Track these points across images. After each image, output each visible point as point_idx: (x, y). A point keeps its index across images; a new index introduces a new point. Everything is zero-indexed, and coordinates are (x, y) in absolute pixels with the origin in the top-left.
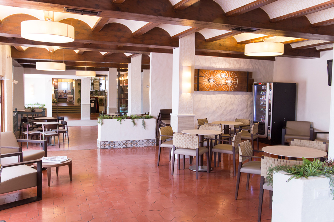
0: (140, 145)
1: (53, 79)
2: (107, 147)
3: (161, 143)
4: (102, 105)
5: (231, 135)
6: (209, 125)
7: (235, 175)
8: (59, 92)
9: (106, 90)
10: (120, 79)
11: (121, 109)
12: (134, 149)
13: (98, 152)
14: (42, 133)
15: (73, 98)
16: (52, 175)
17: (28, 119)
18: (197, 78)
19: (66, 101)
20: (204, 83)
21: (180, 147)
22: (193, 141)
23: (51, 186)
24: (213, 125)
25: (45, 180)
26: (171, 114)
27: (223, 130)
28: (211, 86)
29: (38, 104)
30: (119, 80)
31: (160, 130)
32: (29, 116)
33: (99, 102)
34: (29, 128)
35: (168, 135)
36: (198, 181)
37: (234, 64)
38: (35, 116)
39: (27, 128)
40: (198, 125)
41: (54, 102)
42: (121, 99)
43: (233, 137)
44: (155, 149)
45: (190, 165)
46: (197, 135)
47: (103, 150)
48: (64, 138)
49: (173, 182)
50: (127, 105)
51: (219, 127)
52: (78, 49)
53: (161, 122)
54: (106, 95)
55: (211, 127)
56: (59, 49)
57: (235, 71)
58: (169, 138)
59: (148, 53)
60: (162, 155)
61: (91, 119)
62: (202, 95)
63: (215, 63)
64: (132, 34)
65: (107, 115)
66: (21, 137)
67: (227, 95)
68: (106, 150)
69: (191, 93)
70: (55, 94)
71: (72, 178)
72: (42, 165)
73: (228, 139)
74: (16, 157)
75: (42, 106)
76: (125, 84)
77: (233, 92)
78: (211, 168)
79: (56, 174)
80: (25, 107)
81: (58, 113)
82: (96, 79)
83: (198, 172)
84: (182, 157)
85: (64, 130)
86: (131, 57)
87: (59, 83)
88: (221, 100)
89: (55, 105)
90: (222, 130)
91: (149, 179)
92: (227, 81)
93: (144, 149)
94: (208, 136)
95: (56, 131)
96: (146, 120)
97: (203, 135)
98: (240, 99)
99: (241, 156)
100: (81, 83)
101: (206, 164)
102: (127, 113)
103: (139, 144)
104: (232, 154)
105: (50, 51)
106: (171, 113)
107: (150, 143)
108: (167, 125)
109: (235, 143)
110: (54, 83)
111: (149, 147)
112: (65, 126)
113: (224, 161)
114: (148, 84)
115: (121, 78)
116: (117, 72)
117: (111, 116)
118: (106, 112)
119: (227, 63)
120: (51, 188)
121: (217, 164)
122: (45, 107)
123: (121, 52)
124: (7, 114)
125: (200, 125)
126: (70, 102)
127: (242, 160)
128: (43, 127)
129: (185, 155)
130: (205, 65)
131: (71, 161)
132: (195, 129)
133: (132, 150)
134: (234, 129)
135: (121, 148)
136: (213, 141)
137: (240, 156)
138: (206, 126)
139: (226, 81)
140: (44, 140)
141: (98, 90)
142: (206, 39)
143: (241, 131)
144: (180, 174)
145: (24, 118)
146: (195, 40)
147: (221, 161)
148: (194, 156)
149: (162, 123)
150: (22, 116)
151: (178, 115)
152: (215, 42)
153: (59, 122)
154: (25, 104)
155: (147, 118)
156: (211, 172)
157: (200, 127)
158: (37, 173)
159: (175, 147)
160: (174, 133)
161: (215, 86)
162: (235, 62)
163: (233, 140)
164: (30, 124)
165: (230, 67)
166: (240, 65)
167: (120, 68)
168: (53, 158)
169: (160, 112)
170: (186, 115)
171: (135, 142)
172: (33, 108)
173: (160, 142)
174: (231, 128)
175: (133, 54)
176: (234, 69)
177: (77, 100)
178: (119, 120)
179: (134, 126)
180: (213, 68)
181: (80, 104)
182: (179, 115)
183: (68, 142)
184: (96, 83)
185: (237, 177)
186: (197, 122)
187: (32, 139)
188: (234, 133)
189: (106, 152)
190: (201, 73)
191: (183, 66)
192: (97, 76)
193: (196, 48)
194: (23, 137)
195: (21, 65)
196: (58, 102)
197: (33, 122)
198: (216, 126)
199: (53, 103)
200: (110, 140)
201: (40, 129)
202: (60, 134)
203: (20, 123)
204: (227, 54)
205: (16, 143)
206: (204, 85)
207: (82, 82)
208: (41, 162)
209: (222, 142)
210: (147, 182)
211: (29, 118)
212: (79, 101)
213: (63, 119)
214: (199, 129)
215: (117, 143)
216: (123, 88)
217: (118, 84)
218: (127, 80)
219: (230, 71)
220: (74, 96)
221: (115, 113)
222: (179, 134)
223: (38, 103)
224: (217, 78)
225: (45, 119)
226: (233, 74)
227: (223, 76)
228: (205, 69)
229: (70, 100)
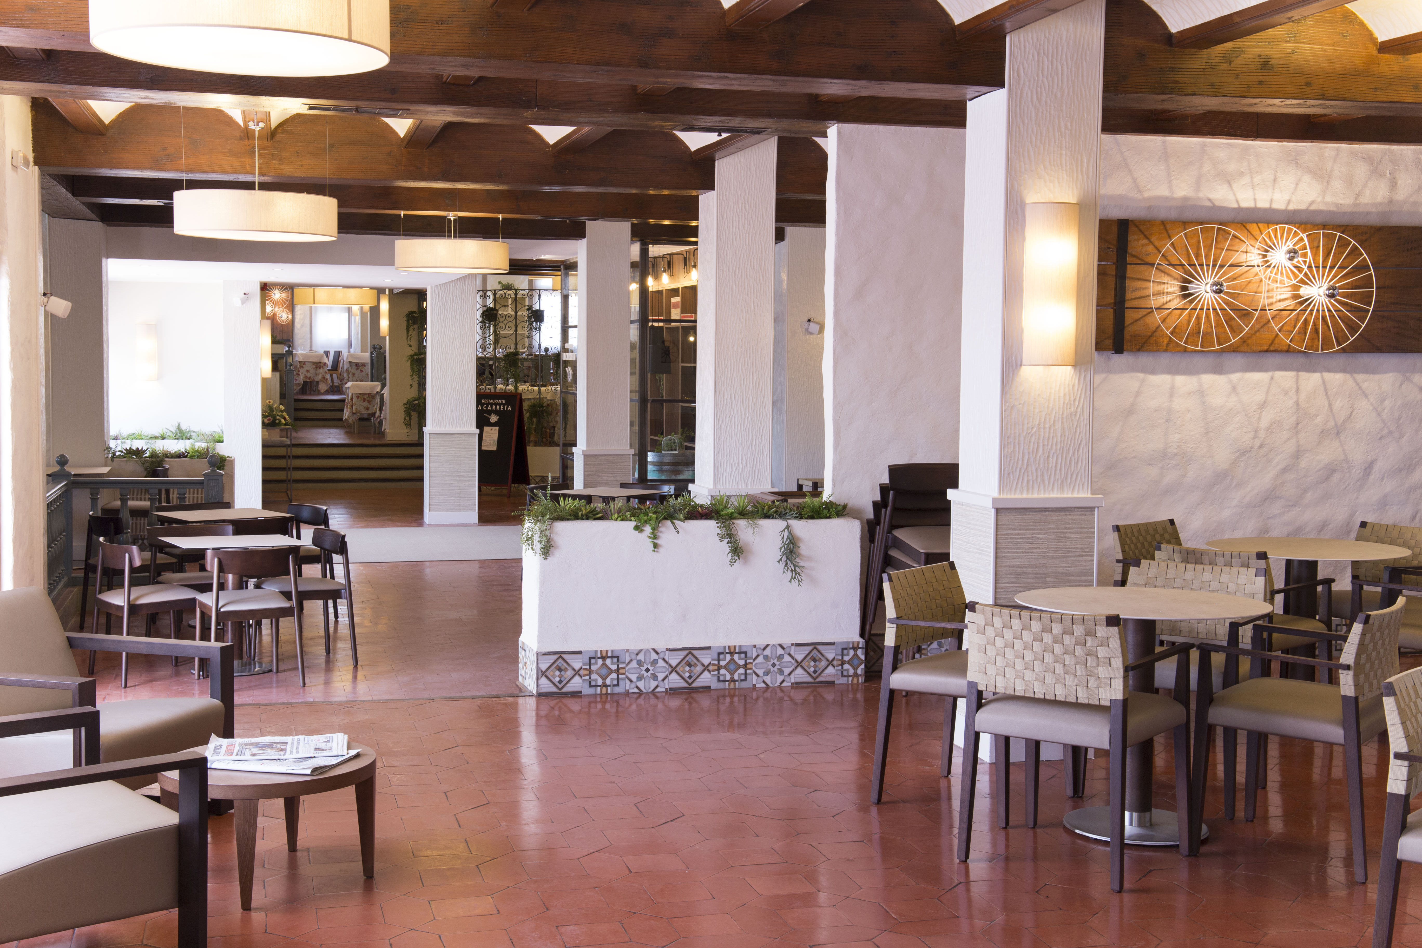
0: (767, 673)
1: (265, 287)
2: (576, 684)
3: (895, 668)
4: (547, 439)
5: (1328, 625)
6: (1186, 561)
7: (1359, 876)
8: (302, 363)
9: (566, 351)
10: (651, 283)
11: (653, 463)
12: (732, 696)
13: (521, 714)
14: (208, 599)
15: (378, 400)
16: (261, 846)
17: (125, 516)
18: (1112, 271)
19: (337, 415)
20: (1154, 302)
21: (1010, 692)
22: (1088, 654)
23: (259, 909)
24: (1213, 563)
25: (222, 871)
26: (951, 494)
27: (1279, 592)
28: (1198, 318)
29: (181, 434)
30: (644, 291)
31: (886, 586)
32: (131, 503)
33: (531, 418)
34: (133, 570)
35: (934, 618)
36: (1121, 901)
37: (1349, 181)
38: (168, 501)
39: (123, 571)
40: (1120, 556)
41: (270, 421)
42: (659, 402)
43: (1345, 639)
44: (855, 699)
45: (1069, 804)
46: (1113, 621)
47: (553, 703)
48: (331, 630)
49: (969, 900)
50: (693, 440)
51: (1252, 571)
52: (405, 113)
53: (896, 538)
54: (570, 378)
55: (1206, 574)
56: (298, 116)
57: (1356, 227)
58: (944, 634)
59: (817, 126)
60: (901, 740)
61: (484, 519)
62: (1141, 375)
63: (1229, 179)
64: (724, 13)
65: (574, 497)
66: (88, 621)
67: (1303, 375)
68: (566, 701)
69: (1079, 362)
70: (278, 374)
71: (377, 865)
72: (210, 782)
73: (1310, 650)
74: (65, 738)
75: (204, 445)
76: (676, 314)
77: (1342, 359)
78: (1204, 828)
79: (285, 840)
80: (108, 448)
81: (295, 485)
82: (508, 287)
83: (1123, 846)
84: (1018, 754)
85: (327, 586)
86: (717, 155)
87: (299, 309)
88: (1263, 405)
89: (276, 436)
90: (1274, 593)
91: (823, 880)
92: (1305, 291)
93: (792, 700)
94: (1184, 627)
95: (286, 589)
96: (801, 527)
97: (1153, 622)
98: (1387, 403)
99: (1398, 756)
100: (423, 313)
101: (1174, 797)
102: (691, 487)
103: (760, 672)
104: (1342, 741)
105: (251, 125)
106: (955, 485)
107: (824, 663)
108: (930, 558)
109: (1356, 676)
110: (269, 309)
111: (820, 690)
112: (337, 558)
113: (1285, 787)
114: (811, 315)
115: (657, 277)
116: (632, 241)
117: (600, 506)
118: (566, 480)
119: (1307, 178)
120: (257, 917)
121: (1240, 805)
122: (223, 450)
123: (657, 123)
124: (14, 489)
125: (1129, 562)
126: (361, 419)
127: (1409, 780)
128: (212, 564)
129: (1038, 743)
130: (1162, 191)
131: (372, 766)
132: (1101, 583)
133: (722, 707)
134: (1349, 587)
135: (653, 692)
136: (1218, 659)
137: (1393, 762)
138: (1172, 564)
139: (1296, 288)
140: (217, 640)
141: (524, 352)
142: (1173, 30)
143: (1401, 601)
144: (1007, 859)
145: (104, 511)
146: (1106, 38)
147: (1264, 787)
148: (1098, 751)
149: (898, 544)
150: (94, 500)
151: (994, 500)
152: (1229, 45)
153: (299, 537)
154: (113, 431)
155: (812, 517)
156: (1203, 849)
157: (1132, 569)
158: (179, 831)
159: (980, 693)
160: (972, 607)
161: (1229, 320)
162: (1361, 171)
163: (1348, 654)
164: (142, 549)
165: (1329, 199)
166: (1393, 184)
167: (652, 221)
168: (271, 745)
169: (885, 479)
170: (1042, 496)
171: (736, 657)
172: (154, 455)
173: (887, 660)
174: (1328, 582)
175: (725, 135)
176: (1353, 213)
177: (402, 409)
178: (648, 529)
179: (732, 563)
180: (1215, 208)
181: (421, 434)
182: (1002, 496)
183: (350, 652)
184: (510, 311)
185: (1373, 893)
186: (1112, 540)
187: (148, 635)
188: (1347, 608)
189: (568, 715)
190: (1136, 244)
191: (1027, 201)
192: (518, 267)
193: (1110, 87)
194: (103, 620)
195: (92, 206)
196: (296, 419)
197: (154, 534)
198: (1235, 570)
199: (264, 425)
200: (591, 645)
201: (192, 575)
202: (307, 604)
203: (85, 544)
204: (1307, 117)
205: (63, 657)
206: (1157, 316)
207: (429, 305)
208: (201, 765)
209: (1275, 666)
210: (808, 900)
211: (136, 513)
212: (414, 415)
213: (325, 521)
214: (1123, 583)
215: (634, 664)
216: (666, 336)
217: (635, 315)
218: (693, 289)
219: (1324, 227)
220: (383, 386)
221: (623, 485)
222: (1006, 611)
223: (184, 427)
224: (1238, 270)
225: (223, 521)
226: (1343, 244)
227: (1279, 256)
228: (1163, 215)
229: (360, 407)
